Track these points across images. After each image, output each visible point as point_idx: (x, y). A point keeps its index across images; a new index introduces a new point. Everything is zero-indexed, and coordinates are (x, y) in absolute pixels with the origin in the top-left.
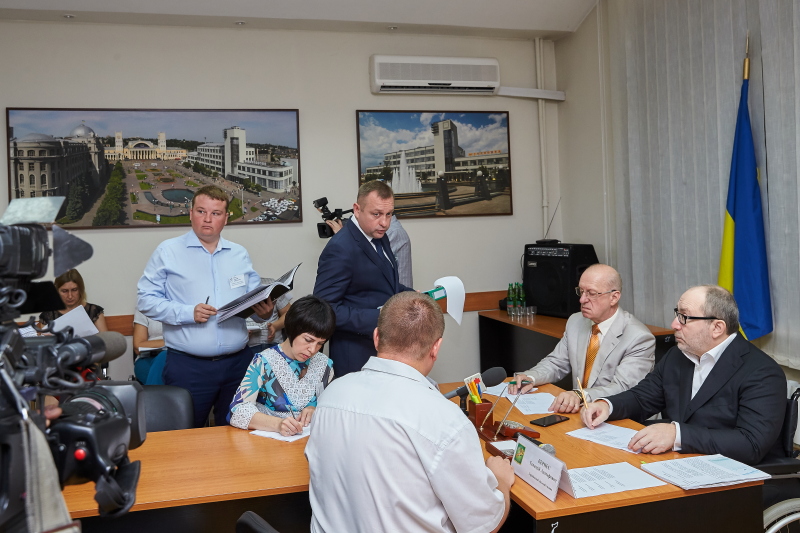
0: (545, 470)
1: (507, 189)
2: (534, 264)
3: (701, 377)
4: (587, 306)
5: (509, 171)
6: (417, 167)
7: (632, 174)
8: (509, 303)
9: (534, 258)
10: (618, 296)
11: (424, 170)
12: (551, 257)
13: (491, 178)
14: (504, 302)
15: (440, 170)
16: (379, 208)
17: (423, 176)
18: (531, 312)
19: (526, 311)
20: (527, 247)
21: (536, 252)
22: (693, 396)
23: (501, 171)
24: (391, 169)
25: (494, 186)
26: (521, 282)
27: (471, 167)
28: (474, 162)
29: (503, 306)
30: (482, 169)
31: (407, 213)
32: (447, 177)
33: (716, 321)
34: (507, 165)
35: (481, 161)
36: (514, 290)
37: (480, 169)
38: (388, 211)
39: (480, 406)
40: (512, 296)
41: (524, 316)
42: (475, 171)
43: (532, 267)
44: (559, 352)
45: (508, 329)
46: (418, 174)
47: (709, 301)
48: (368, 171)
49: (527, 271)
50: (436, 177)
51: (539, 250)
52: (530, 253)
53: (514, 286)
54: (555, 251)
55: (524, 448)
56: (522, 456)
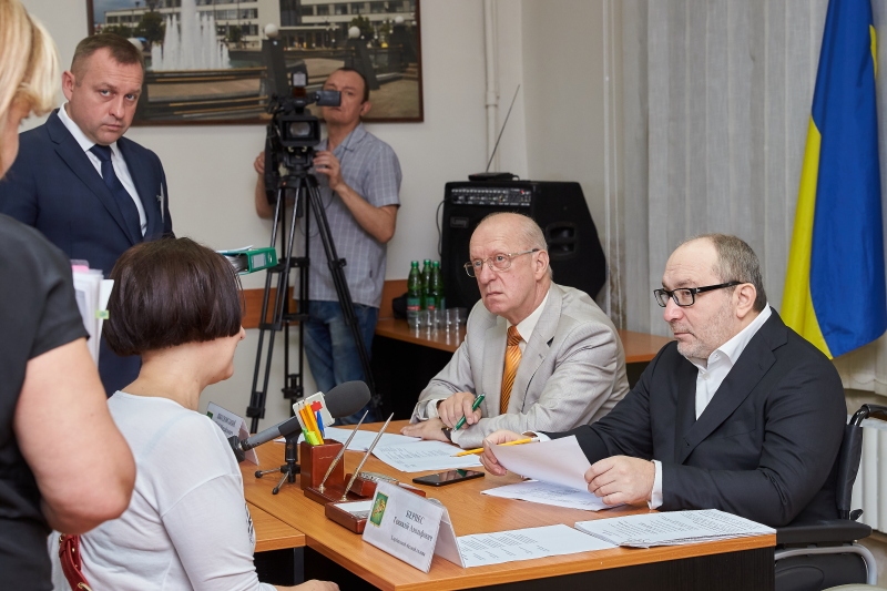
0: (416, 525)
1: (411, 68)
2: (463, 221)
3: (708, 390)
4: (493, 287)
5: (417, 29)
6: (218, 15)
7: (653, 40)
8: (411, 301)
9: (462, 211)
10: (546, 259)
11: (234, 22)
13: (378, 44)
14: (401, 301)
15: (270, 23)
16: (112, 81)
17: (233, 34)
18: (455, 319)
19: (444, 317)
20: (449, 186)
21: (467, 199)
23: (399, 28)
24: (160, 18)
25: (384, 59)
26: (436, 259)
27: (335, 19)
28: (343, 9)
29: (400, 311)
30: (360, 23)
31: (197, 115)
32: (283, 38)
33: (739, 287)
34: (411, 16)
35: (357, 7)
36: (421, 276)
37: (355, 23)
38: (127, 90)
39: (321, 450)
40: (416, 288)
41: (442, 327)
42: (345, 26)
43: (459, 229)
46: (220, 30)
47: (724, 256)
48: (111, 19)
49: (448, 236)
50: (261, 36)
51: (473, 194)
52: (457, 199)
53: (421, 268)
54: (504, 195)
55: (386, 498)
56: (382, 512)
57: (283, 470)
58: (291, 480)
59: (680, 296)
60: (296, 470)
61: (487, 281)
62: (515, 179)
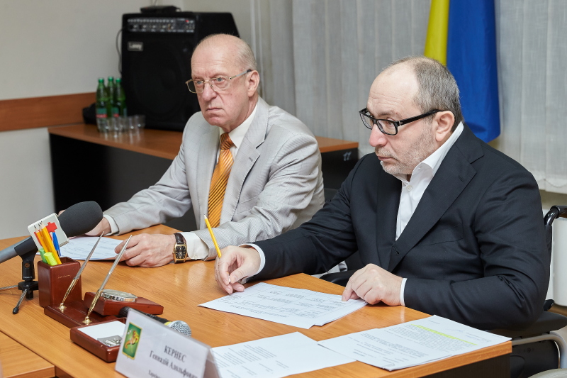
0: (176, 362)
2: (137, 46)
3: (411, 200)
4: (214, 104)
8: (99, 111)
9: (138, 37)
10: (257, 79)
12: (167, 35)
14: (89, 111)
18: (135, 124)
19: (127, 123)
20: (126, 18)
21: (141, 27)
22: (399, 233)
26: (118, 77)
29: (89, 117)
33: (439, 114)
36: (107, 89)
39: (58, 270)
40: (103, 99)
41: (126, 131)
43: (136, 52)
44: (172, 178)
45: (100, 154)
47: (424, 86)
49: (127, 58)
51: (146, 23)
52: (132, 27)
53: (106, 83)
54: (172, 24)
55: (139, 330)
56: (136, 344)
57: (21, 287)
58: (29, 296)
59: (383, 125)
60: (35, 286)
61: (209, 99)
62: (178, 11)
